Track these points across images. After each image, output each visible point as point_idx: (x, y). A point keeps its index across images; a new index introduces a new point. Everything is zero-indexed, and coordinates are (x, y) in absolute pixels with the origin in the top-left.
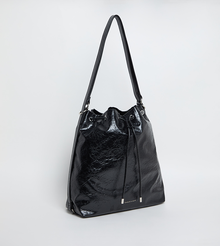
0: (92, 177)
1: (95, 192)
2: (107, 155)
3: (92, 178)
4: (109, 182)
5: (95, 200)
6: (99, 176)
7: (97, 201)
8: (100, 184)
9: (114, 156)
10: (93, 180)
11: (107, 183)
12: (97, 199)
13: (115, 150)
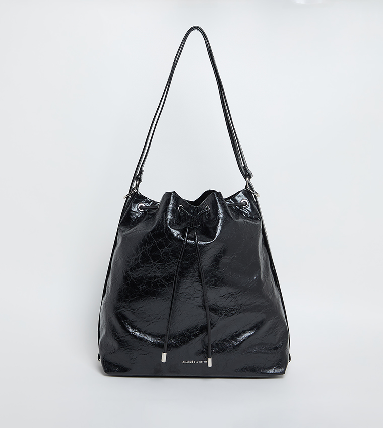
0: (124, 307)
1: (127, 334)
2: (149, 274)
3: (123, 309)
4: (152, 321)
5: (126, 348)
6: (134, 308)
7: (128, 350)
8: (136, 321)
9: (161, 276)
10: (125, 313)
11: (149, 323)
12: (129, 348)
13: (163, 265)
